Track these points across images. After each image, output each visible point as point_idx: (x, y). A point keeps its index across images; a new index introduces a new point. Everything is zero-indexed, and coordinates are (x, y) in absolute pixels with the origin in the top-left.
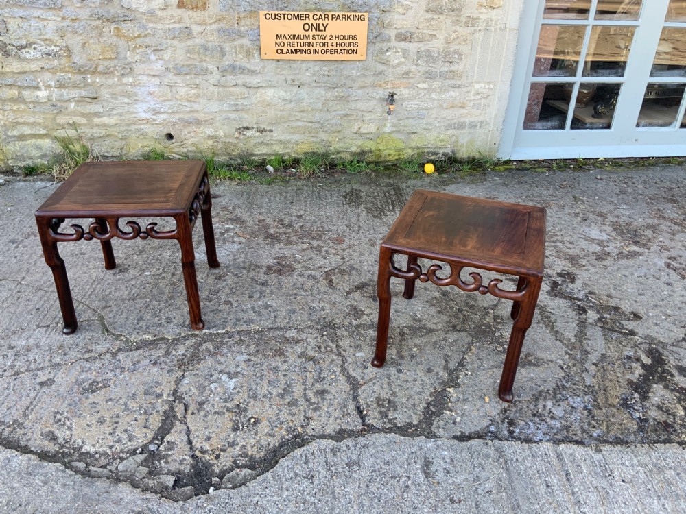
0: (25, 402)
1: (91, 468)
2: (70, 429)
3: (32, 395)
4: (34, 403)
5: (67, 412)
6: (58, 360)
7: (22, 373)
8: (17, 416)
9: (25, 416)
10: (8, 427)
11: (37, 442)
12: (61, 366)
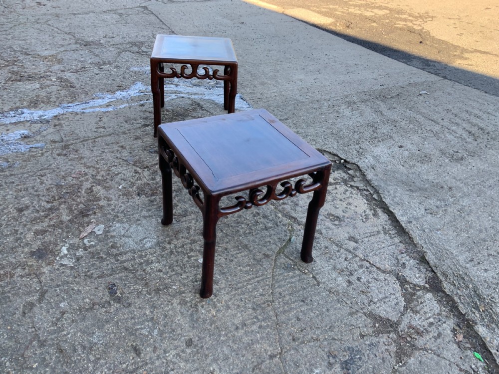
0: (373, 239)
1: (372, 192)
2: (365, 212)
3: (366, 240)
4: (369, 234)
5: (359, 218)
6: (335, 248)
7: (360, 257)
8: (382, 235)
9: (379, 232)
10: (390, 234)
11: (383, 217)
12: (337, 244)
